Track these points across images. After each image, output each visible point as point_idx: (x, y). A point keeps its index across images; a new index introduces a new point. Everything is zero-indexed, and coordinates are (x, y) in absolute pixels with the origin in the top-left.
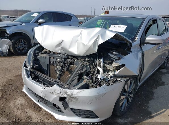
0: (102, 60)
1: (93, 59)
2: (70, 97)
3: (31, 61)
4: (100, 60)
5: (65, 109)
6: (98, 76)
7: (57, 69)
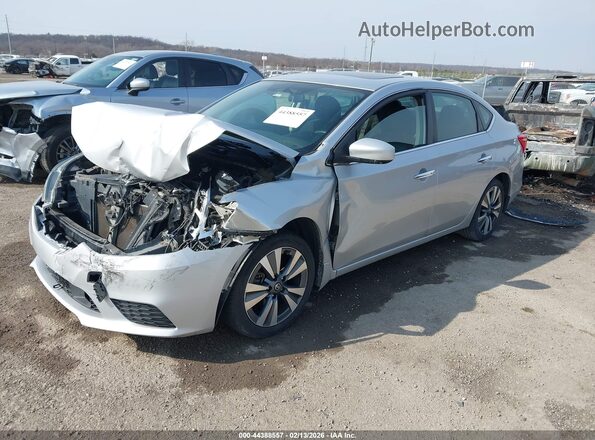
0: (207, 194)
1: (189, 191)
2: (109, 272)
3: (53, 191)
4: (203, 193)
5: (100, 300)
6: (192, 231)
7: (110, 213)
